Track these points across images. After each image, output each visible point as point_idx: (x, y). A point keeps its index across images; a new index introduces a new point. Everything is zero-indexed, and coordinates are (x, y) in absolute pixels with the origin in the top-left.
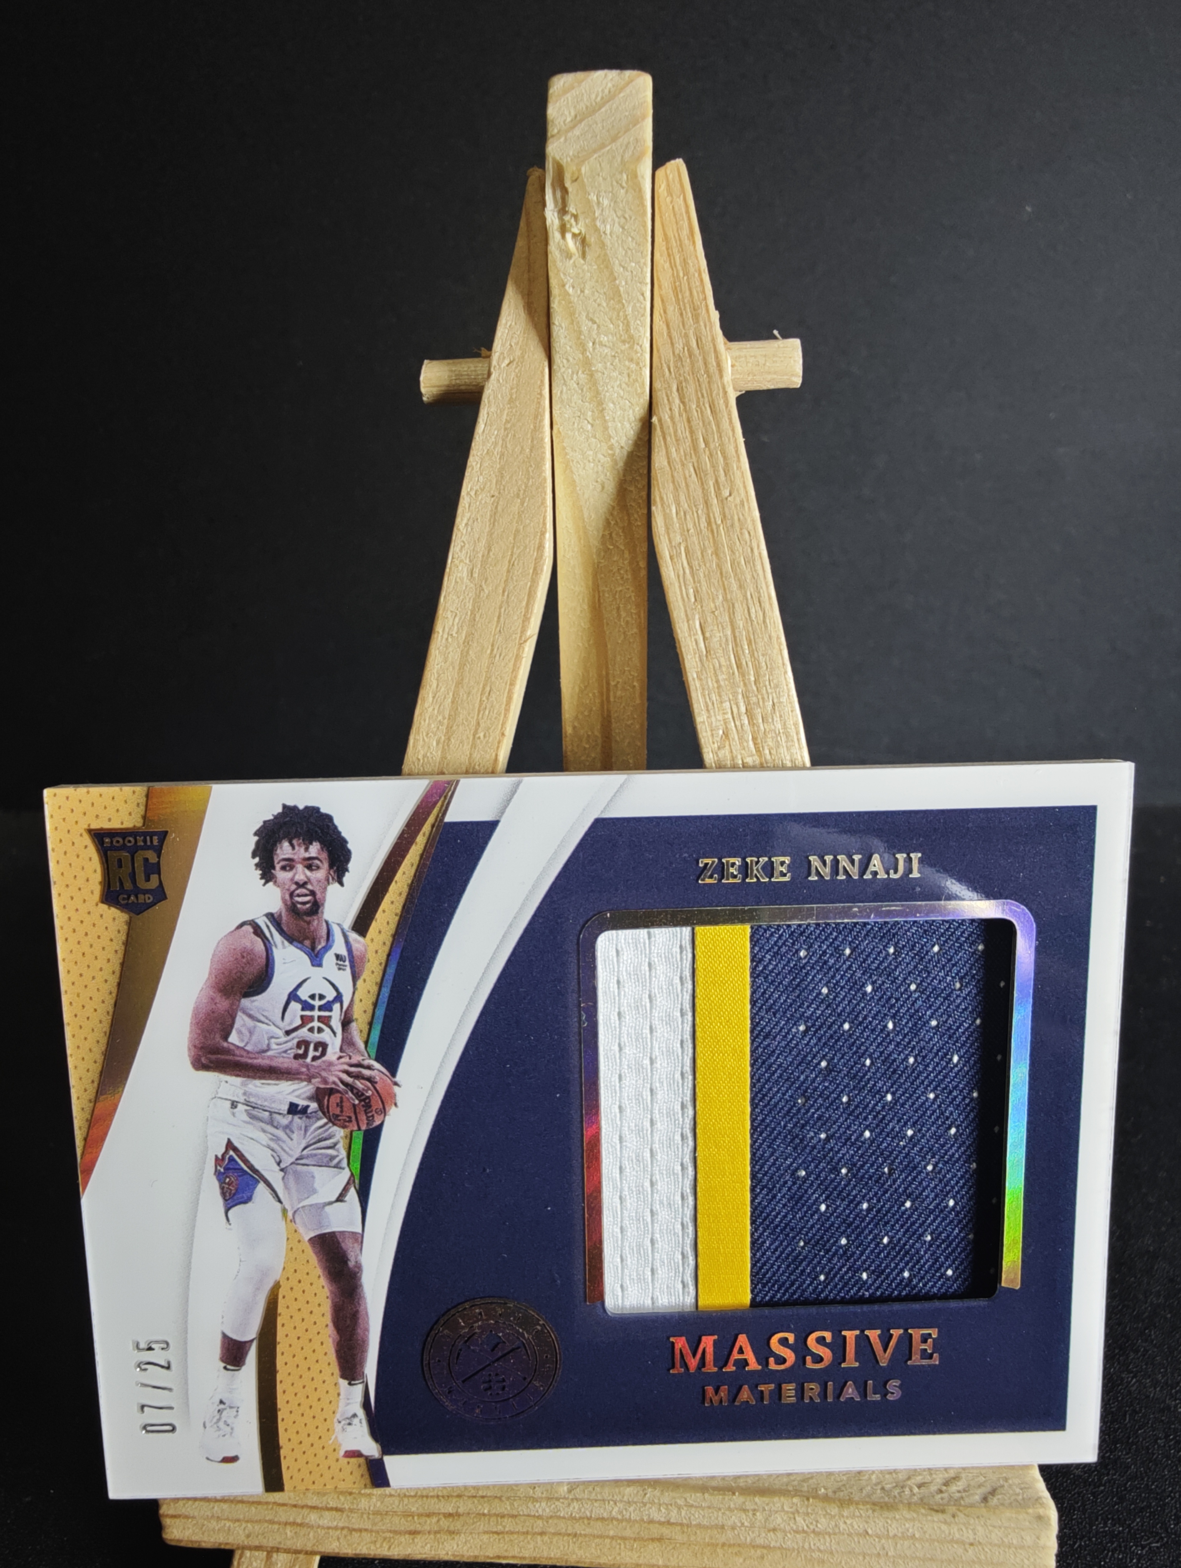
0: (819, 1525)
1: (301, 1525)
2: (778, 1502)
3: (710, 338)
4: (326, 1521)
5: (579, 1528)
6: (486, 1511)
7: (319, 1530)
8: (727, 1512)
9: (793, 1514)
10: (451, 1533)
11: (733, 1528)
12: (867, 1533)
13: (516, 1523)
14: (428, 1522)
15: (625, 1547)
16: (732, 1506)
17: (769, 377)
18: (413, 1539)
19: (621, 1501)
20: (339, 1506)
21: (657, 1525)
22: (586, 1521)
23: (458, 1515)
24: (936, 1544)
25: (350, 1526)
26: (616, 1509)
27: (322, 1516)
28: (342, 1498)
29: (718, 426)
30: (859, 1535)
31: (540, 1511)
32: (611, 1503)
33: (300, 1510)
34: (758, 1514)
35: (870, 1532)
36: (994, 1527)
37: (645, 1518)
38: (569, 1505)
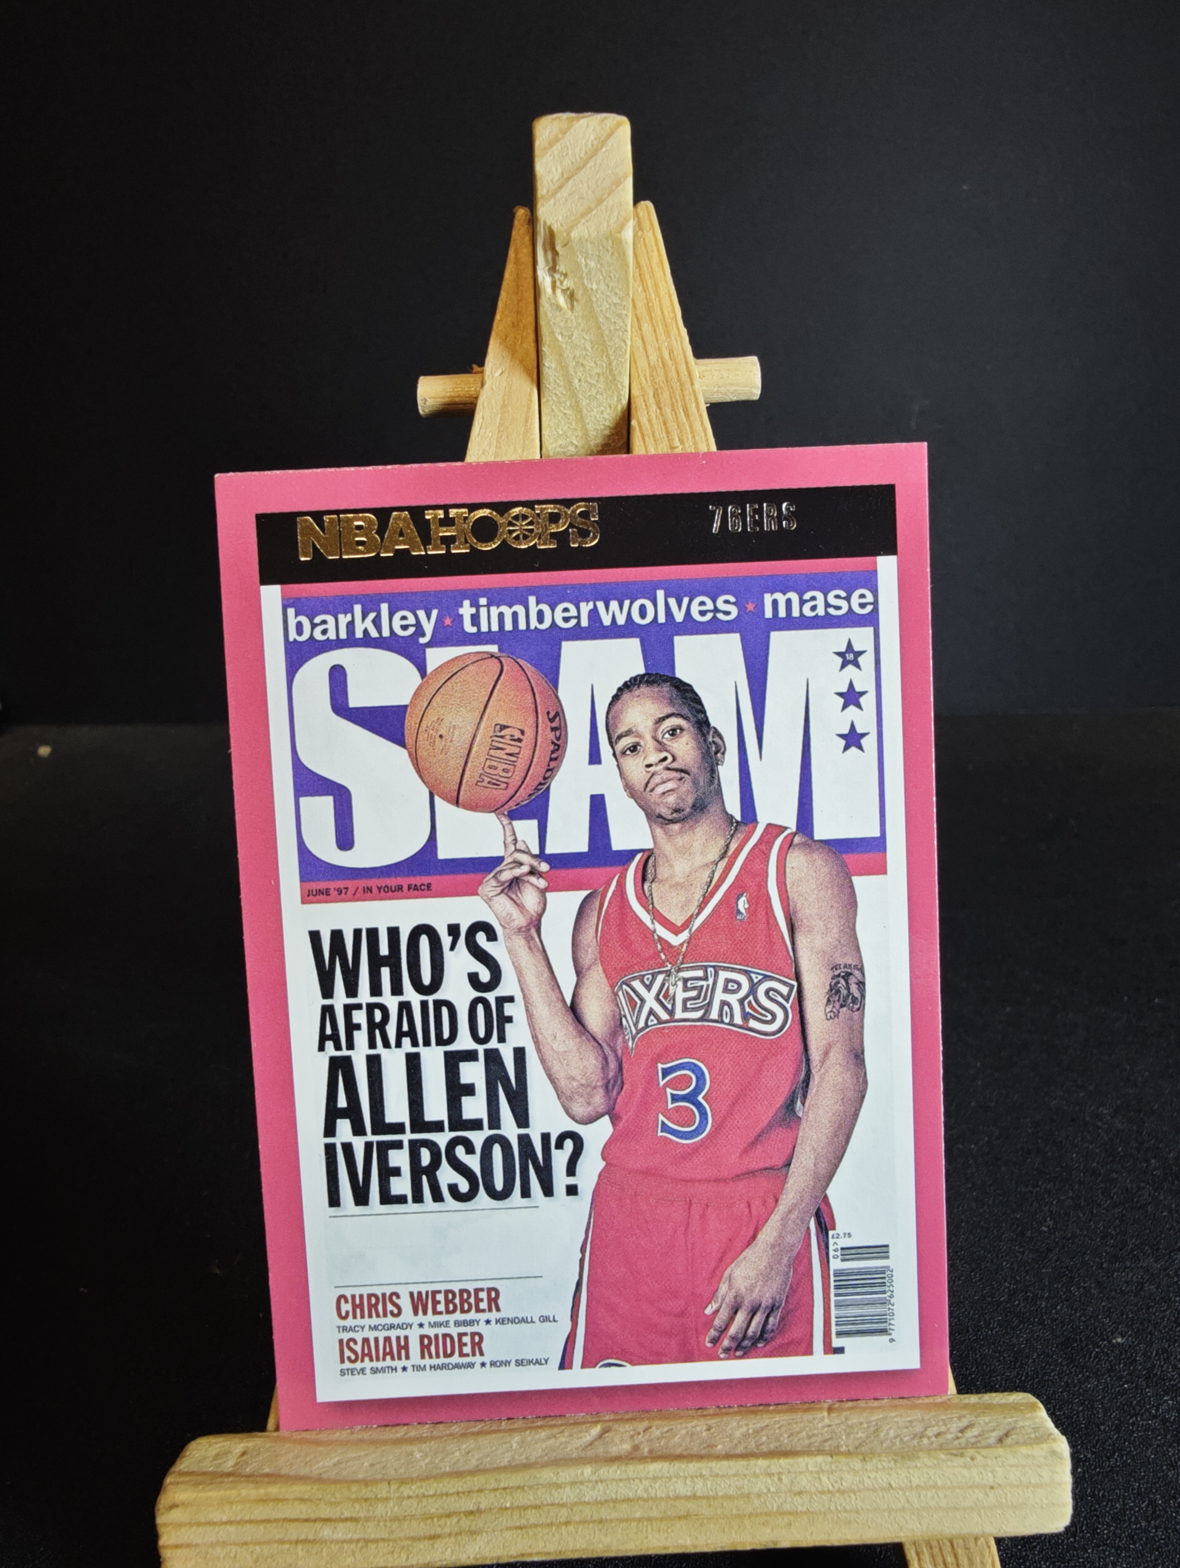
0: (844, 1483)
1: (314, 1542)
2: (802, 1461)
3: (681, 350)
4: (340, 1535)
5: (605, 1513)
6: (508, 1505)
7: (333, 1546)
8: (753, 1480)
9: (818, 1473)
10: (473, 1533)
11: (759, 1495)
12: (891, 1486)
13: (540, 1515)
14: (449, 1523)
15: (652, 1529)
16: (757, 1471)
17: (732, 389)
18: (433, 1545)
19: (647, 1478)
20: (354, 1515)
21: (683, 1501)
22: (611, 1505)
23: (479, 1511)
24: (958, 1490)
25: (367, 1537)
26: (641, 1487)
27: (335, 1528)
28: (357, 1506)
29: (691, 427)
30: (883, 1489)
31: (565, 1497)
32: (637, 1481)
33: (311, 1524)
34: (783, 1477)
35: (894, 1484)
36: (1012, 1466)
37: (671, 1495)
38: (594, 1488)
